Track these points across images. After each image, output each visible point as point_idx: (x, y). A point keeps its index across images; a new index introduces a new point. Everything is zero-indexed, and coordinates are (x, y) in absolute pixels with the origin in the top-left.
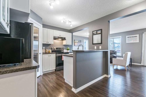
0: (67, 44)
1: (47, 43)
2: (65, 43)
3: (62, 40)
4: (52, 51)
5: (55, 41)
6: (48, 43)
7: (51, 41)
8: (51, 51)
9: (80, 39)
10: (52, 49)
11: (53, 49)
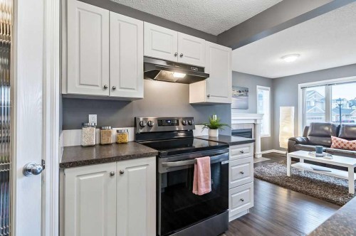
0: (211, 100)
1: (106, 93)
2: (198, 93)
3: (188, 81)
4: (138, 137)
5: (154, 84)
6: (113, 94)
7: (132, 86)
8: (129, 134)
9: (244, 83)
10: (135, 126)
11: (142, 127)
